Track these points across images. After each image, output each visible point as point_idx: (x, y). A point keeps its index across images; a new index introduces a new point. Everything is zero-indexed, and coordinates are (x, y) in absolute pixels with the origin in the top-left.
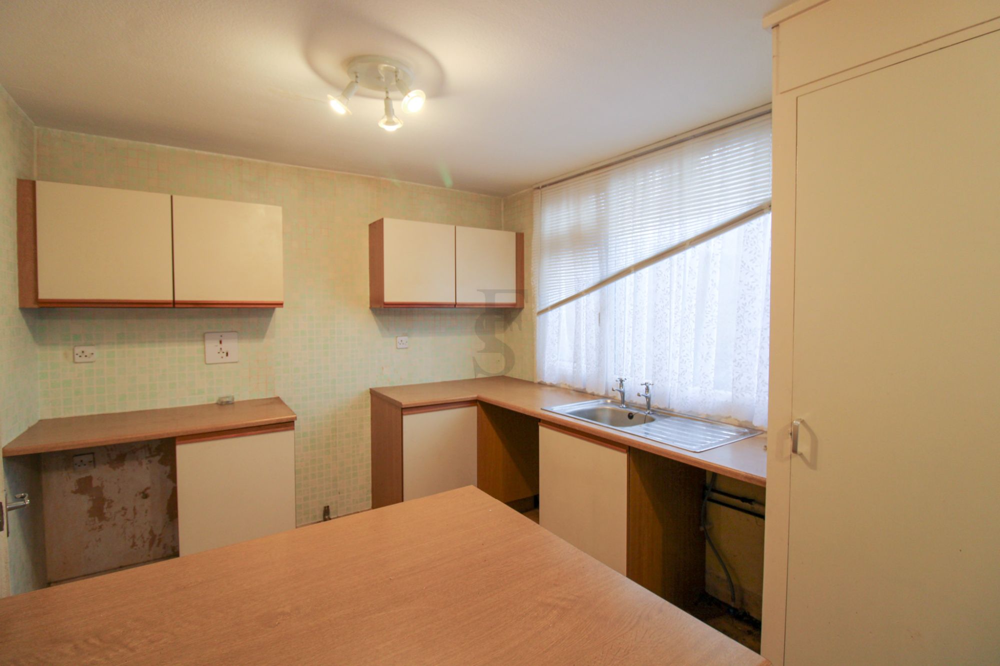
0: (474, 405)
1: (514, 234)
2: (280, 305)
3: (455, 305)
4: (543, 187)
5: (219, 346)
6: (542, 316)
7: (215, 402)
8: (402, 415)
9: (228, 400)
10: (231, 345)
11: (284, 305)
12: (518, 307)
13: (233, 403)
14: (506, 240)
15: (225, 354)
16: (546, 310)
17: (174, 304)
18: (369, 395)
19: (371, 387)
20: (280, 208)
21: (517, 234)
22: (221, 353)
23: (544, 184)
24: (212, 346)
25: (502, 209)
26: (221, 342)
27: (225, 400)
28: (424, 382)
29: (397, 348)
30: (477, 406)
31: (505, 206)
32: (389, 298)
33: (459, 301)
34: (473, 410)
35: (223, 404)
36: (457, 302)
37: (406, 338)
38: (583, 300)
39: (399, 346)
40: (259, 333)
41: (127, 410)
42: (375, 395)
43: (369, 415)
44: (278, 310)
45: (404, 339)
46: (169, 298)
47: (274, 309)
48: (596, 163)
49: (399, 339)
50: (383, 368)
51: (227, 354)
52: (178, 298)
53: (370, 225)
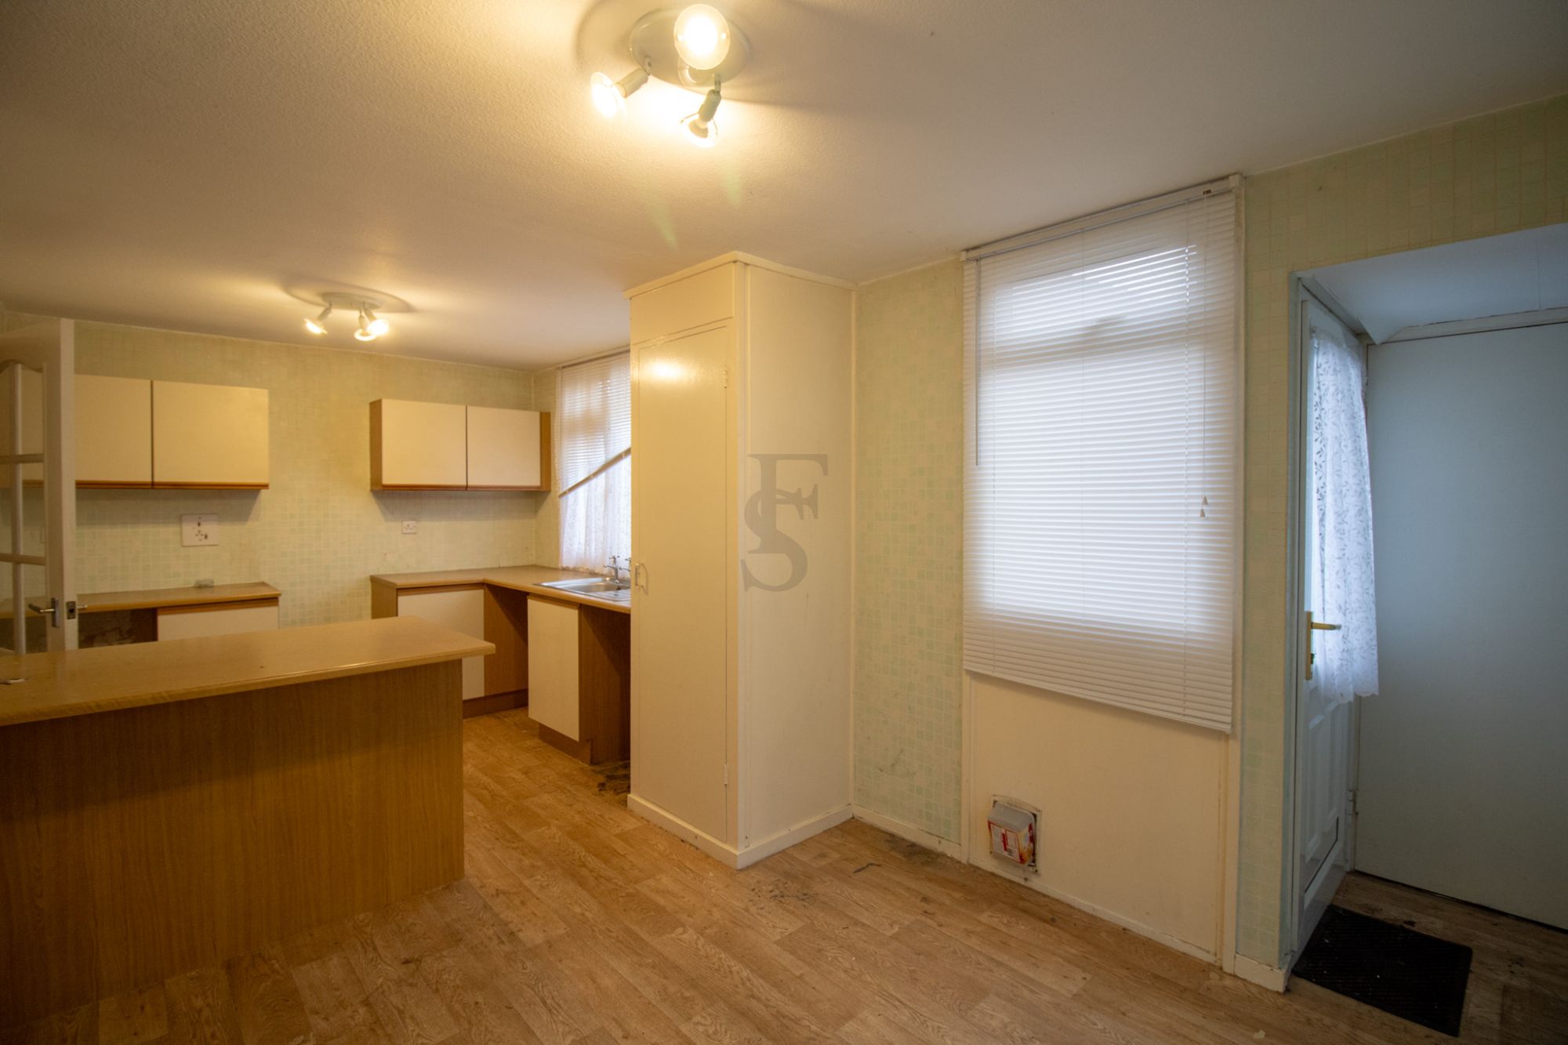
0: (480, 588)
1: (537, 415)
2: (266, 486)
3: (467, 487)
4: (564, 367)
5: (198, 528)
6: (564, 498)
7: (192, 585)
8: (397, 596)
9: (206, 583)
10: (211, 528)
11: (270, 487)
12: (544, 489)
13: (212, 587)
14: (530, 421)
15: (204, 537)
16: (565, 493)
17: (153, 485)
18: (369, 583)
19: (372, 574)
20: (266, 392)
21: (541, 414)
22: (200, 536)
23: (565, 364)
24: (189, 530)
25: (533, 385)
26: (199, 524)
27: (203, 584)
28: (436, 570)
29: (403, 533)
30: (484, 588)
31: (535, 382)
32: (387, 480)
33: (470, 483)
34: (480, 594)
35: (200, 587)
36: (469, 484)
37: (414, 522)
38: (593, 482)
39: (405, 532)
40: (243, 516)
41: (97, 592)
42: (375, 581)
43: (369, 603)
44: (263, 492)
45: (412, 523)
46: (148, 479)
47: (259, 490)
48: (601, 352)
49: (406, 523)
50: (386, 554)
51: (206, 537)
52: (157, 479)
53: (371, 404)
